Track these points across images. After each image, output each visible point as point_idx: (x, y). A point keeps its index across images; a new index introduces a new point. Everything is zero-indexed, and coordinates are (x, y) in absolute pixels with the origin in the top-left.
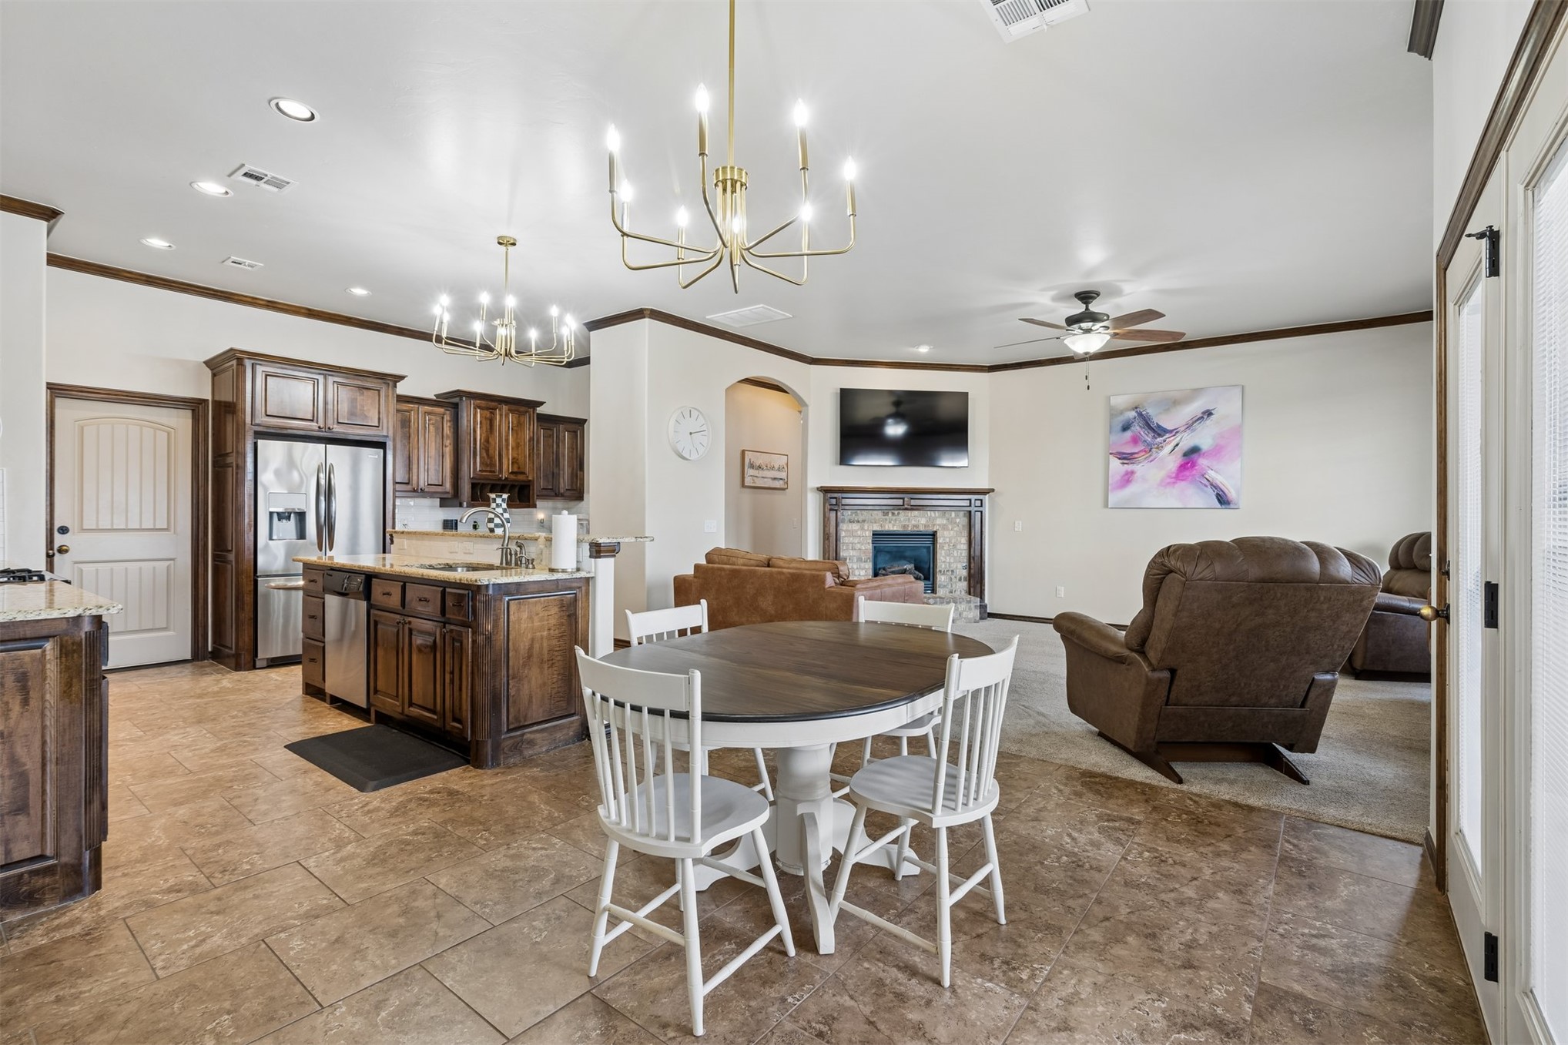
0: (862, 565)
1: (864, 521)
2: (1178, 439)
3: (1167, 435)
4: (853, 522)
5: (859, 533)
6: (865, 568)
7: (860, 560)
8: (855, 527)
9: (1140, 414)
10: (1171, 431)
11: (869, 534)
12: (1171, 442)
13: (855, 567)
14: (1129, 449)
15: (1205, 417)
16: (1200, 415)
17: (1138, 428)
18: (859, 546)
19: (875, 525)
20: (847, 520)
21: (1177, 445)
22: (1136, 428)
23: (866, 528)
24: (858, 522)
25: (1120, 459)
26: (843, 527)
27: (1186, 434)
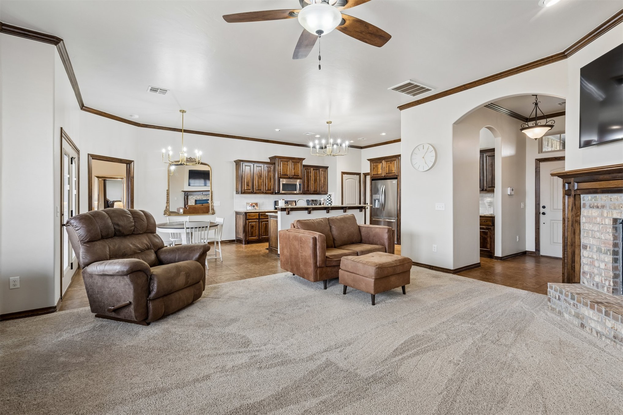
0: (602, 256)
1: (603, 207)
4: (593, 207)
5: (599, 220)
6: (604, 261)
7: (599, 250)
8: (595, 212)
11: (609, 222)
13: (595, 257)
18: (598, 234)
19: (615, 212)
20: (588, 205)
23: (605, 215)
24: (598, 207)
26: (584, 212)
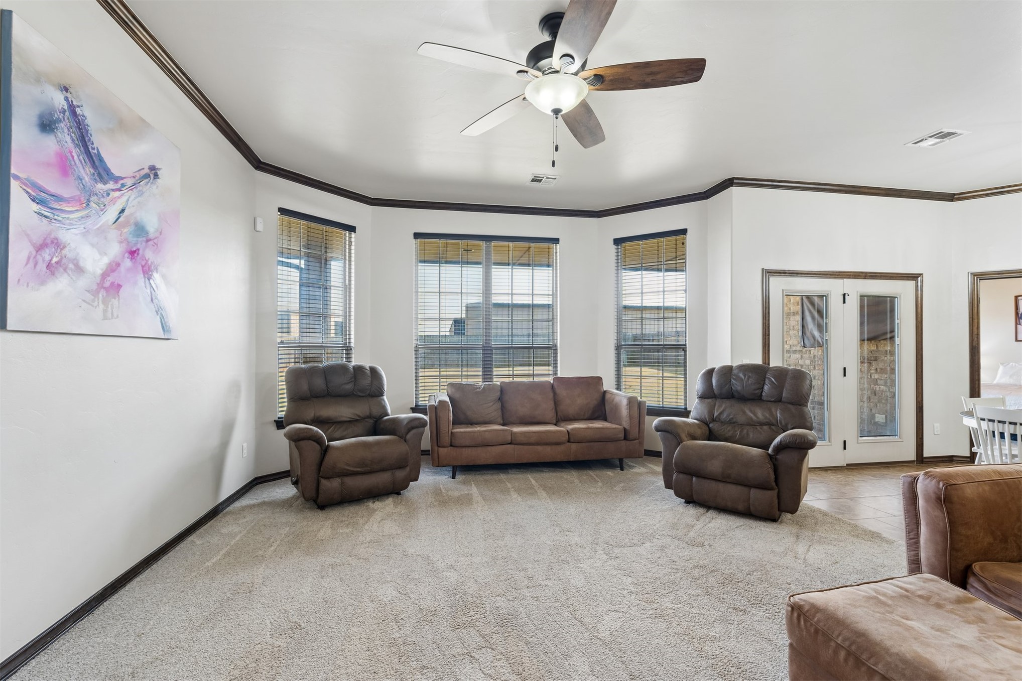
2: (125, 199)
3: (111, 185)
9: (72, 109)
10: (116, 179)
12: (114, 201)
14: (51, 183)
15: (152, 176)
16: (147, 171)
17: (68, 139)
21: (123, 211)
22: (65, 137)
25: (33, 200)
27: (133, 194)
